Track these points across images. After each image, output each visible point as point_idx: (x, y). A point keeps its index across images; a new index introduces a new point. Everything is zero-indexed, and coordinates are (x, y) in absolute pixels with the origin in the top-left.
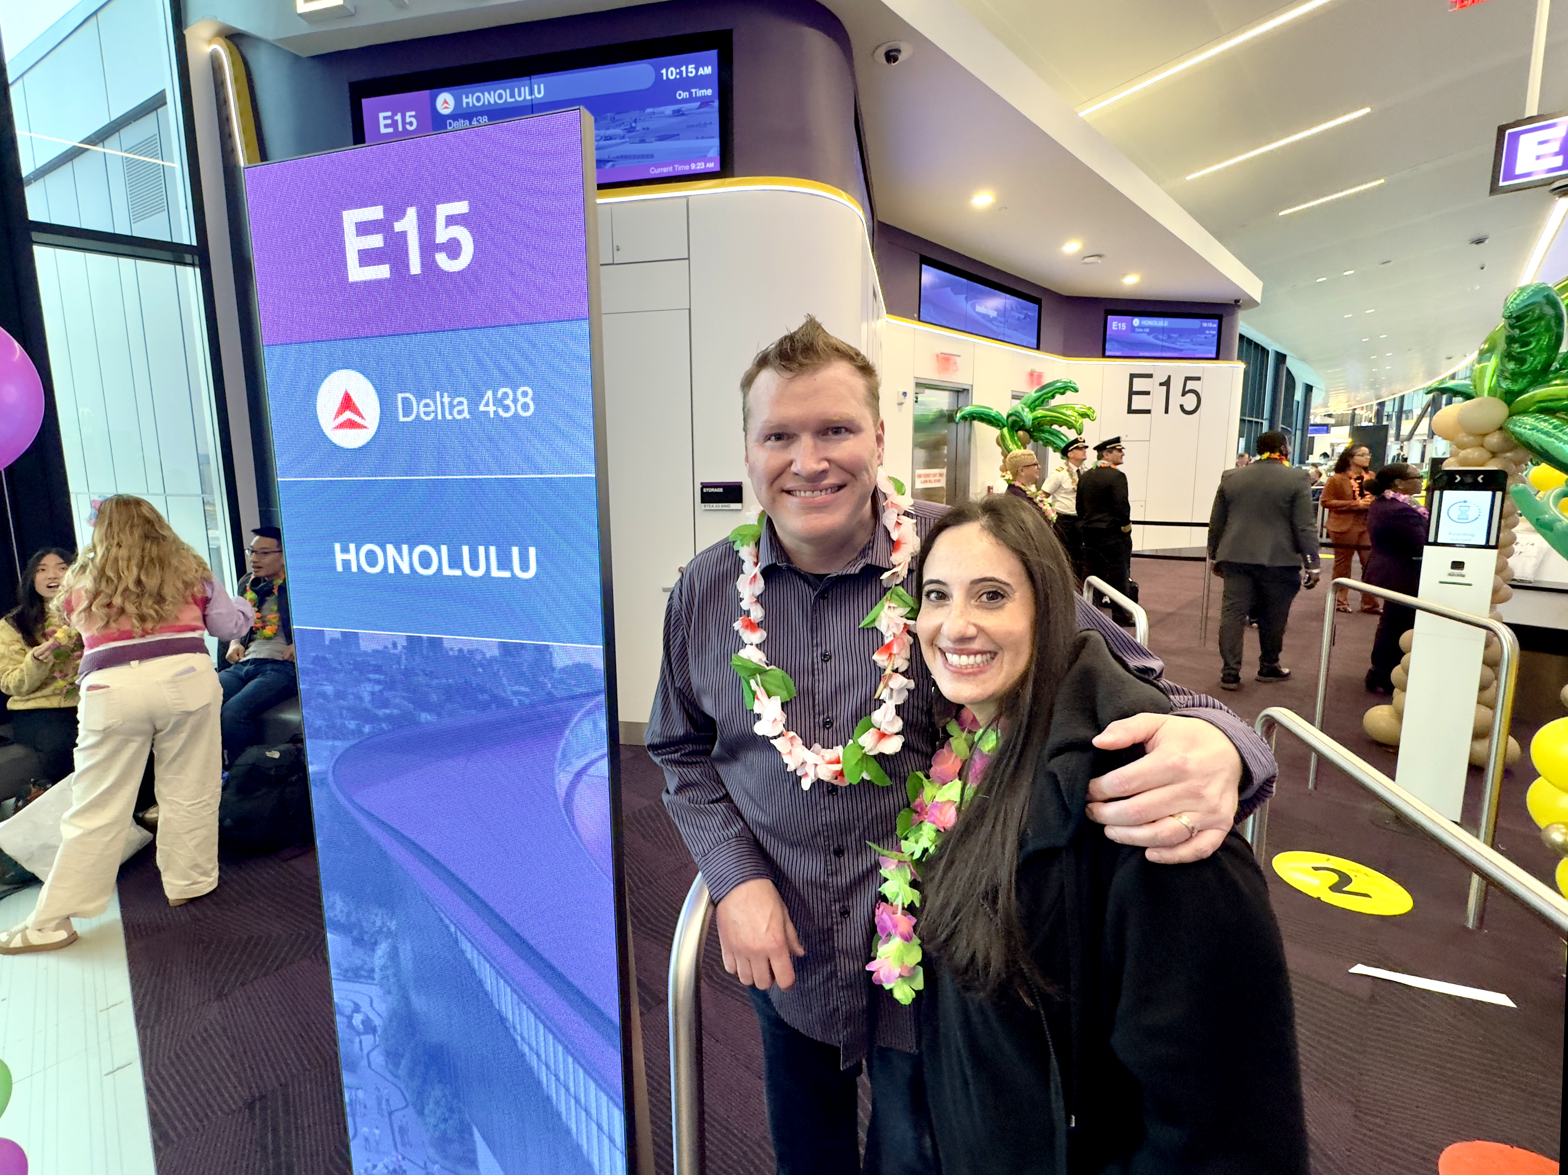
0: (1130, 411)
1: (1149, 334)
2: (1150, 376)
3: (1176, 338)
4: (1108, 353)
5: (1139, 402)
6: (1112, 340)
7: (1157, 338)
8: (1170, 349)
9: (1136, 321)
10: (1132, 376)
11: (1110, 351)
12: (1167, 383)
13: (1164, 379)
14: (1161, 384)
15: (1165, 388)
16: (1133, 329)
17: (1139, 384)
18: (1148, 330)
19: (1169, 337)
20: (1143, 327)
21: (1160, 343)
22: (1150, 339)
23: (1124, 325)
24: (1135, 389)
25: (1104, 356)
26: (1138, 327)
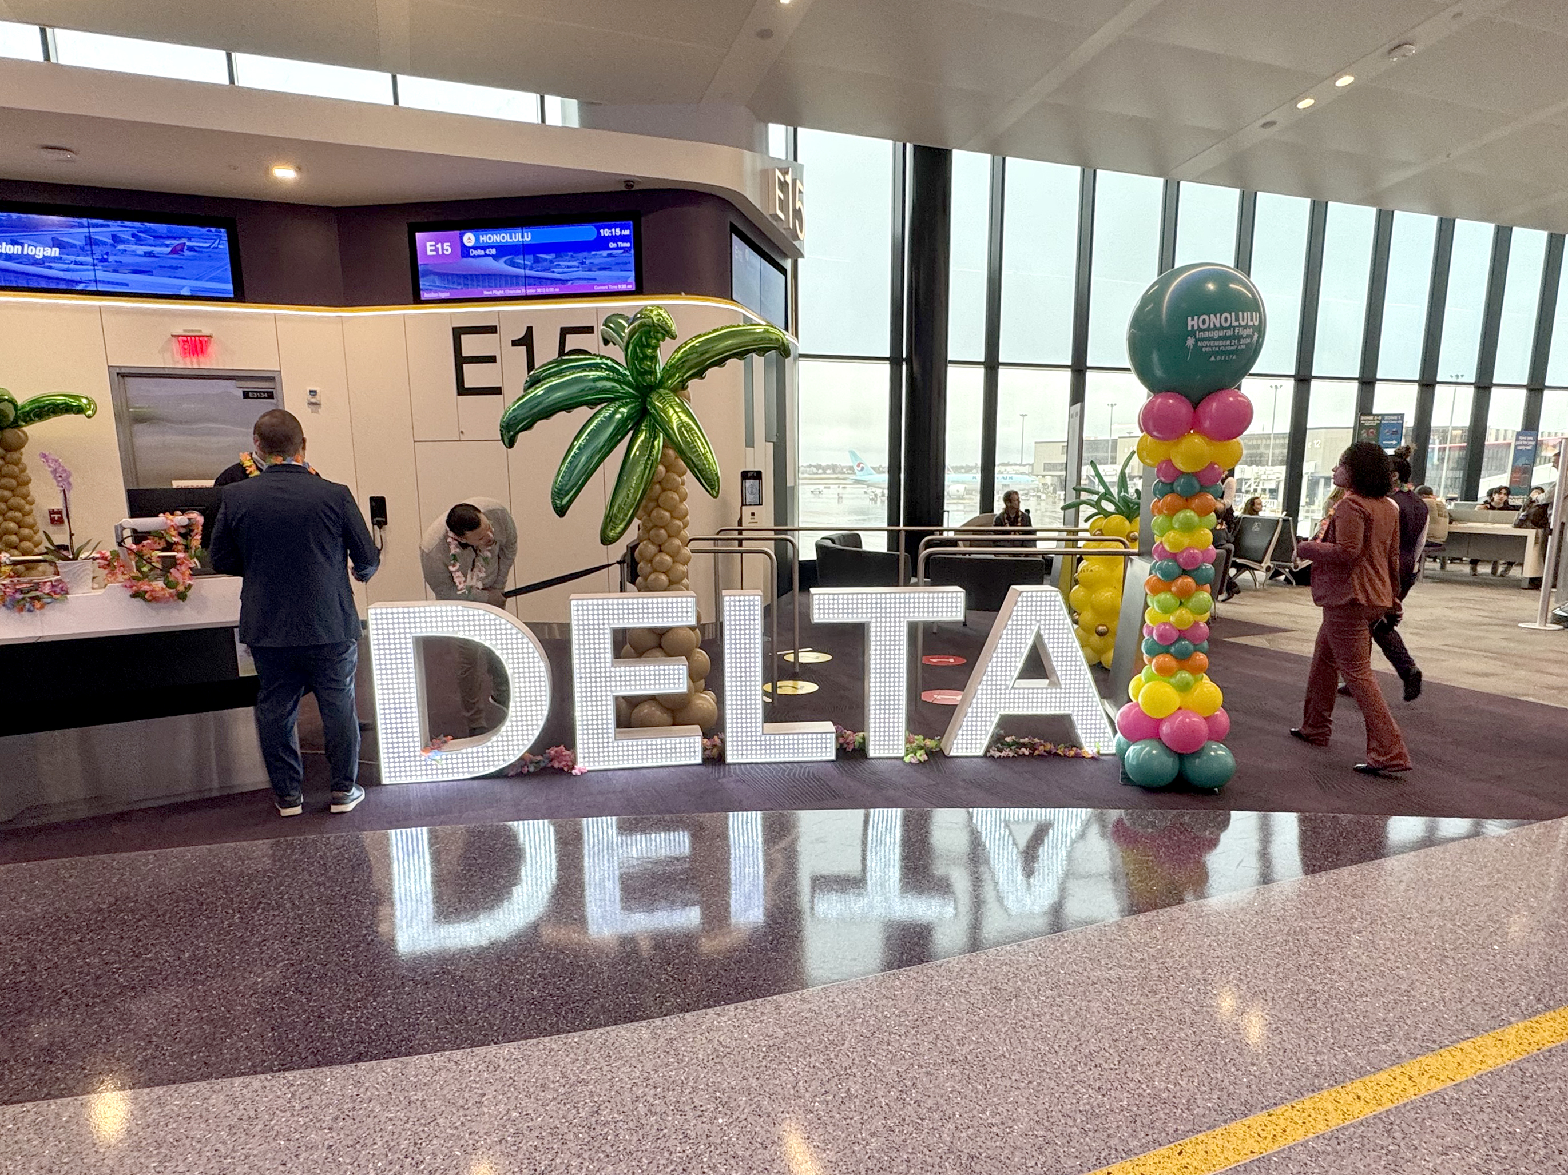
0: (463, 390)
1: (495, 257)
2: (492, 330)
3: (551, 262)
4: (425, 296)
5: (474, 376)
6: (428, 273)
7: (513, 264)
8: (540, 281)
9: (469, 239)
10: (458, 333)
11: (429, 291)
12: (527, 341)
13: (521, 334)
14: (515, 343)
15: (523, 349)
16: (465, 251)
17: (471, 345)
18: (493, 251)
19: (537, 261)
20: (484, 248)
21: (521, 272)
22: (501, 266)
23: (447, 246)
24: (466, 353)
25: (417, 300)
26: (475, 248)
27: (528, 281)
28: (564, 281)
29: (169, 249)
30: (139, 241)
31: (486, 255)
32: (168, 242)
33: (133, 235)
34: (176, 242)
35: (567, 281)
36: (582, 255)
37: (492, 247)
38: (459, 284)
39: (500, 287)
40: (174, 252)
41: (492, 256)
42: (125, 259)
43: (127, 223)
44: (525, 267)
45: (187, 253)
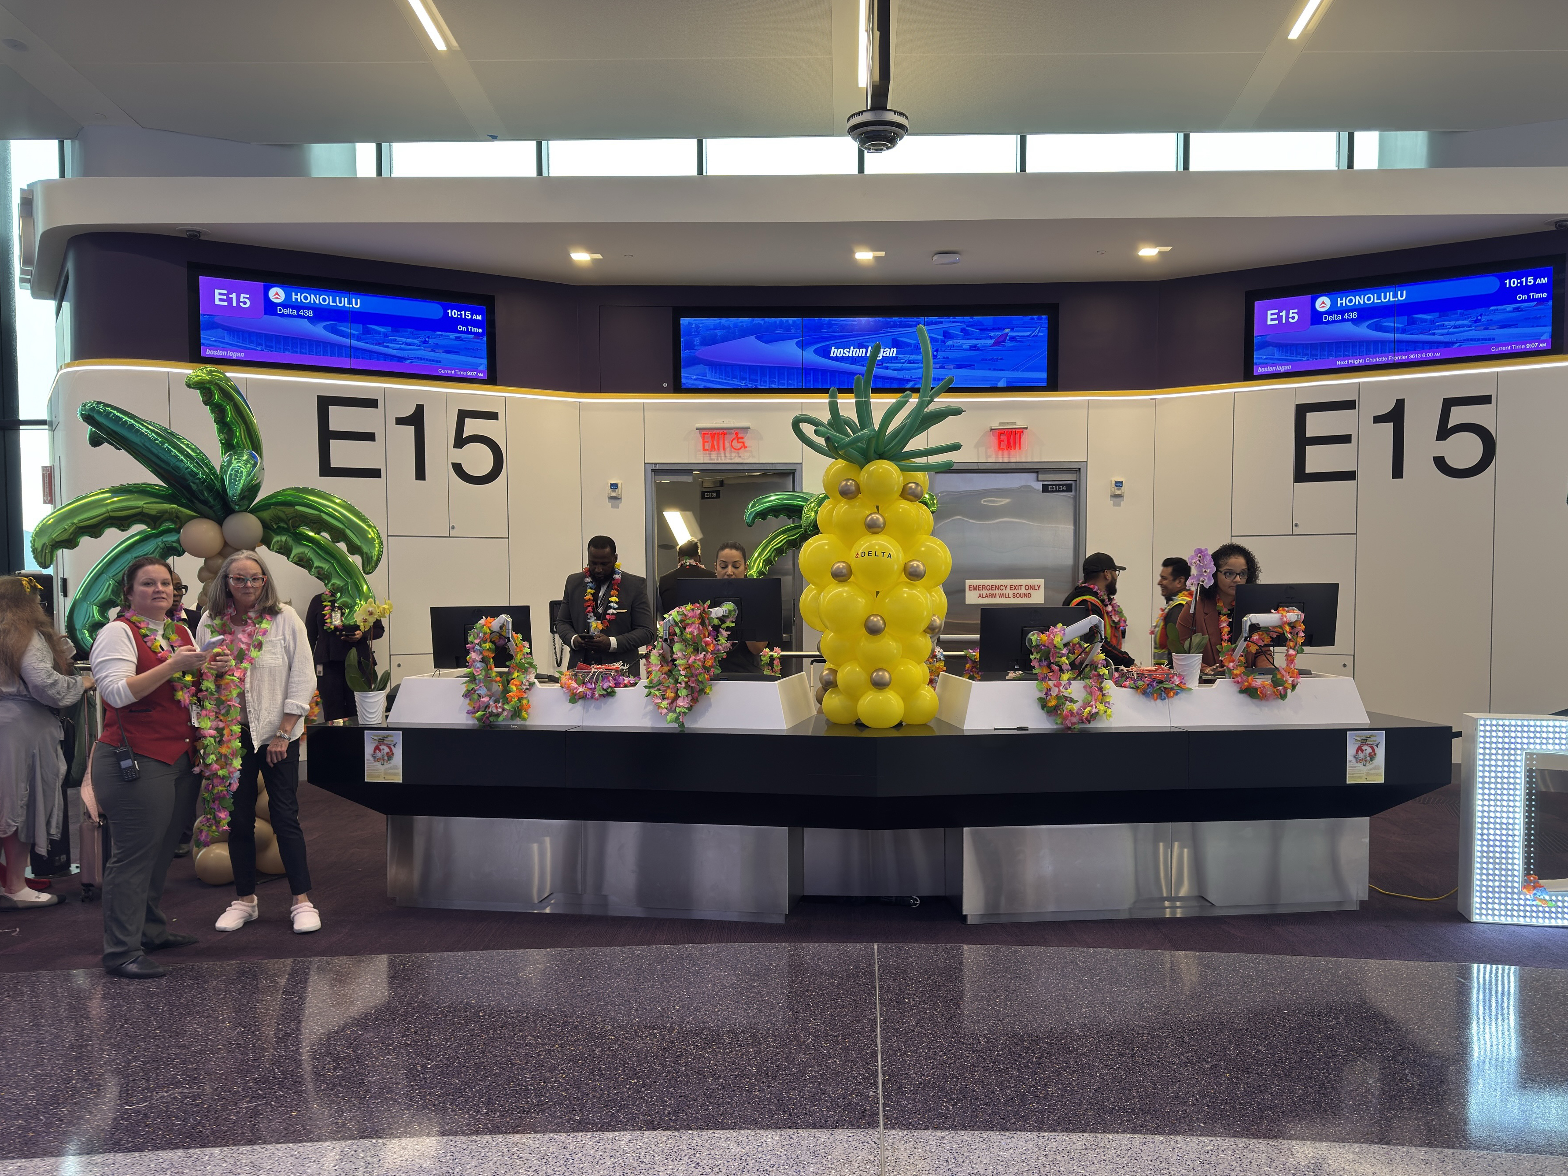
0: (1301, 475)
1: (1356, 322)
2: (1350, 405)
3: (1433, 322)
4: (1256, 371)
5: (1323, 459)
6: (1265, 345)
7: (1378, 328)
8: (1415, 346)
9: (1323, 303)
10: (1302, 411)
11: (1265, 364)
12: (1394, 417)
13: (1387, 408)
14: (1378, 419)
15: (1388, 428)
16: (1317, 317)
18: (1354, 315)
19: (1412, 322)
20: (1342, 312)
21: (1390, 336)
22: (1363, 330)
23: (1293, 313)
24: (1311, 433)
25: (1249, 376)
26: (1330, 313)
27: (1400, 346)
28: (1448, 344)
29: (992, 341)
30: (966, 334)
31: (1344, 320)
32: (992, 334)
33: (963, 330)
34: (999, 333)
35: (1453, 343)
36: (1475, 313)
37: (1352, 311)
38: (1305, 355)
39: (1361, 355)
40: (995, 344)
41: (1352, 320)
42: (952, 355)
43: (959, 318)
44: (1394, 330)
45: (1008, 344)
